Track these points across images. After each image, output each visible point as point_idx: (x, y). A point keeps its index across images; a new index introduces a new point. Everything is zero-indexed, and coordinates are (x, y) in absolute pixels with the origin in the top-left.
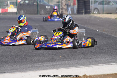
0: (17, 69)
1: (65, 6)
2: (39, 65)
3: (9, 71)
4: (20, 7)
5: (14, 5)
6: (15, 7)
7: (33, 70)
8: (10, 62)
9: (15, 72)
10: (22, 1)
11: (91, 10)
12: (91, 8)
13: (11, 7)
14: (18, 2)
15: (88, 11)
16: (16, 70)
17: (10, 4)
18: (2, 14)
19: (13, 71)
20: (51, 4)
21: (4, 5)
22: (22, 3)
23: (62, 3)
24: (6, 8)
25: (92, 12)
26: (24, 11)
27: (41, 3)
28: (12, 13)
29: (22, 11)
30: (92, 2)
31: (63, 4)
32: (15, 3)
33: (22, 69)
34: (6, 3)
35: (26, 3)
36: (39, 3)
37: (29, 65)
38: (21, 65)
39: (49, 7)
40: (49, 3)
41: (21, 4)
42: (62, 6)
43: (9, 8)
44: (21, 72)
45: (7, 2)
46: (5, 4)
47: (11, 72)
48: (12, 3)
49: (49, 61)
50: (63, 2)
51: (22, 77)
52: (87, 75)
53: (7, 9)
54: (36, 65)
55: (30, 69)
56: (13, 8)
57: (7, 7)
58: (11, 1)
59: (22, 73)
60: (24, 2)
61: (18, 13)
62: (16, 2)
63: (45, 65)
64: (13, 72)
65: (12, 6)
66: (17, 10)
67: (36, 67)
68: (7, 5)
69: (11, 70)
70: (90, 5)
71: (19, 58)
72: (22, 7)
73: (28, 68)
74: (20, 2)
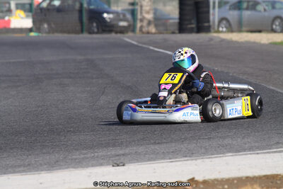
0: (29, 165)
1: (148, 13)
2: (82, 156)
3: (10, 170)
4: (40, 15)
5: (25, 11)
6: (27, 16)
7: (68, 168)
8: (11, 149)
9: (24, 171)
10: (44, 1)
11: (211, 23)
12: (211, 17)
13: (19, 15)
14: (36, 4)
15: (205, 24)
17: (17, 8)
19: (20, 169)
21: (2, 11)
23: (141, 6)
24: (7, 18)
25: (214, 28)
26: (49, 25)
27: (92, 7)
28: (21, 30)
29: (46, 26)
30: (214, 3)
31: (144, 8)
32: (28, 6)
33: (41, 165)
34: (7, 5)
35: (54, 6)
36: (85, 6)
37: (57, 156)
38: (37, 154)
39: (111, 15)
40: (109, 6)
41: (42, 9)
42: (141, 13)
43: (14, 17)
44: (37, 171)
45: (9, 4)
46: (5, 9)
47: (14, 172)
48: (20, 6)
49: (107, 145)
50: (144, 3)
51: (41, 183)
52: (196, 179)
53: (9, 21)
54: (76, 155)
56: (22, 18)
57: (9, 16)
58: (18, 2)
59: (40, 175)
60: (49, 4)
61: (34, 29)
62: (31, 5)
63: (96, 154)
65: (21, 13)
66: (34, 22)
67: (76, 159)
68: (9, 11)
69: (15, 166)
70: (208, 12)
71: (33, 138)
72: (45, 15)
73: (55, 163)
74: (40, 4)
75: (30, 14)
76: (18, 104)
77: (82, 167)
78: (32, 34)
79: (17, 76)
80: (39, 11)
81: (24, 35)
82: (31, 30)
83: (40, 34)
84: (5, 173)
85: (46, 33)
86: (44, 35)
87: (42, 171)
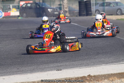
1: (66, 8)
2: (44, 67)
3: (15, 73)
4: (22, 10)
5: (16, 9)
6: (17, 11)
7: (38, 72)
8: (15, 64)
10: (24, 4)
11: (92, 12)
12: (92, 10)
13: (14, 10)
14: (20, 6)
15: (90, 12)
16: (21, 72)
17: (13, 8)
18: (5, 18)
20: (52, 7)
21: (7, 9)
22: (24, 6)
23: (63, 6)
24: (9, 12)
25: (93, 14)
26: (26, 14)
27: (43, 6)
28: (15, 17)
29: (25, 14)
30: (93, 4)
31: (65, 6)
32: (17, 7)
33: (27, 71)
34: (9, 7)
35: (28, 6)
36: (41, 6)
37: (34, 67)
38: (26, 67)
39: (51, 10)
40: (51, 6)
41: (23, 8)
42: (63, 8)
43: (12, 11)
44: (26, 73)
45: (10, 6)
47: (17, 74)
49: (53, 62)
50: (65, 4)
51: (28, 78)
52: (91, 75)
54: (41, 66)
55: (35, 71)
56: (15, 12)
58: (13, 5)
59: (28, 75)
60: (26, 6)
61: (20, 16)
62: (18, 6)
63: (49, 66)
64: (19, 74)
66: (20, 13)
67: (41, 68)
68: (10, 9)
69: (17, 72)
70: (91, 7)
71: (23, 60)
72: (25, 10)
73: (33, 70)
74: (22, 5)
75: (18, 10)
76: (16, 46)
77: (44, 71)
78: (20, 18)
79: (15, 35)
80: (22, 8)
81: (16, 18)
82: (19, 16)
83: (23, 18)
84: (13, 75)
85: (25, 17)
86: (24, 18)
87: (28, 73)
